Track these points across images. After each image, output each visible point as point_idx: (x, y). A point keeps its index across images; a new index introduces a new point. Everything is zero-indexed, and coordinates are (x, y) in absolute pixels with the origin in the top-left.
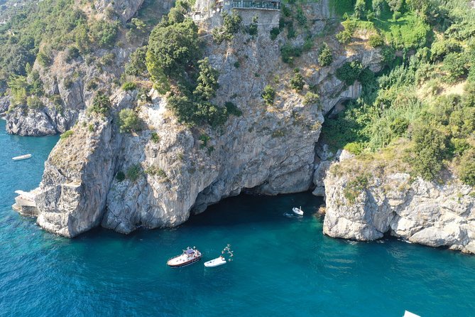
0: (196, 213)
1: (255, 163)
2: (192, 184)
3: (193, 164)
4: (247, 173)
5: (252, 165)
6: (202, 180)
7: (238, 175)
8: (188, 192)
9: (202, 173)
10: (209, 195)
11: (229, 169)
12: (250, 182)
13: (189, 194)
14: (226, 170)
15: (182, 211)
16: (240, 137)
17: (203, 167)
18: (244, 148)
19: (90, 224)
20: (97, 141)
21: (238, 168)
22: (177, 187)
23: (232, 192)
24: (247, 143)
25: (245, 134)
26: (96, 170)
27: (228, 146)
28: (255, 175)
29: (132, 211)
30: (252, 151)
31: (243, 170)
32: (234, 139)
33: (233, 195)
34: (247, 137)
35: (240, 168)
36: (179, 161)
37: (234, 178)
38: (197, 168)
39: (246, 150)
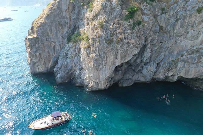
0: (120, 85)
1: (197, 51)
2: (109, 55)
3: (112, 35)
4: (185, 61)
5: (192, 53)
6: (119, 54)
7: (173, 61)
8: (104, 63)
9: (119, 46)
10: (137, 73)
11: (167, 53)
12: (187, 72)
13: (106, 65)
14: (163, 53)
15: (99, 78)
16: (185, 18)
17: (121, 40)
18: (188, 33)
19: (46, 69)
20: (54, 8)
21: (175, 53)
22: (94, 55)
23: (166, 77)
24: (193, 26)
25: (191, 15)
26: (51, 30)
27: (169, 27)
28: (194, 66)
29: (69, 68)
30: (197, 38)
31: (180, 57)
32: (177, 20)
33: (168, 80)
34: (193, 19)
35: (178, 54)
36: (99, 30)
37: (169, 63)
38: (115, 39)
39: (189, 35)
